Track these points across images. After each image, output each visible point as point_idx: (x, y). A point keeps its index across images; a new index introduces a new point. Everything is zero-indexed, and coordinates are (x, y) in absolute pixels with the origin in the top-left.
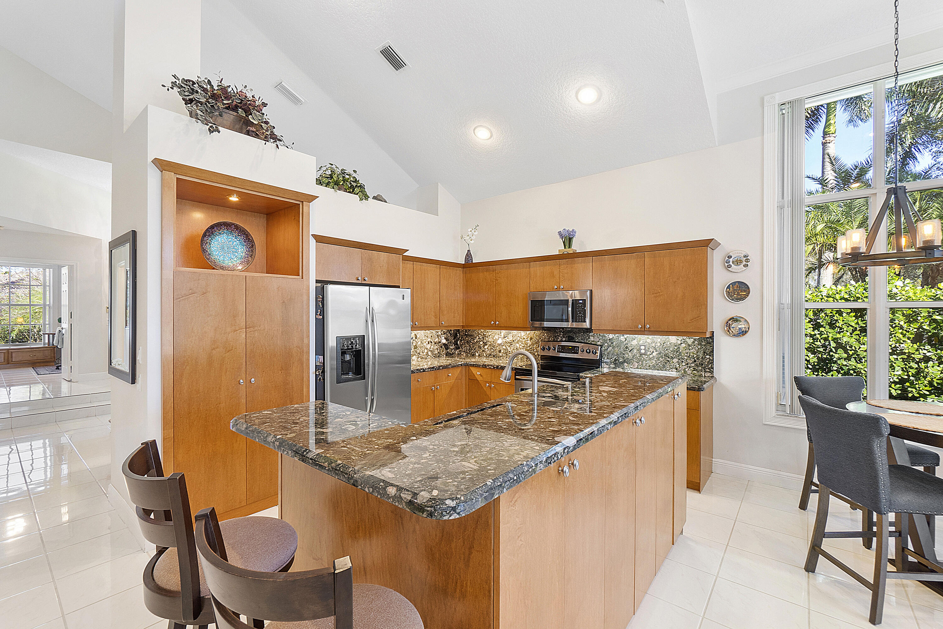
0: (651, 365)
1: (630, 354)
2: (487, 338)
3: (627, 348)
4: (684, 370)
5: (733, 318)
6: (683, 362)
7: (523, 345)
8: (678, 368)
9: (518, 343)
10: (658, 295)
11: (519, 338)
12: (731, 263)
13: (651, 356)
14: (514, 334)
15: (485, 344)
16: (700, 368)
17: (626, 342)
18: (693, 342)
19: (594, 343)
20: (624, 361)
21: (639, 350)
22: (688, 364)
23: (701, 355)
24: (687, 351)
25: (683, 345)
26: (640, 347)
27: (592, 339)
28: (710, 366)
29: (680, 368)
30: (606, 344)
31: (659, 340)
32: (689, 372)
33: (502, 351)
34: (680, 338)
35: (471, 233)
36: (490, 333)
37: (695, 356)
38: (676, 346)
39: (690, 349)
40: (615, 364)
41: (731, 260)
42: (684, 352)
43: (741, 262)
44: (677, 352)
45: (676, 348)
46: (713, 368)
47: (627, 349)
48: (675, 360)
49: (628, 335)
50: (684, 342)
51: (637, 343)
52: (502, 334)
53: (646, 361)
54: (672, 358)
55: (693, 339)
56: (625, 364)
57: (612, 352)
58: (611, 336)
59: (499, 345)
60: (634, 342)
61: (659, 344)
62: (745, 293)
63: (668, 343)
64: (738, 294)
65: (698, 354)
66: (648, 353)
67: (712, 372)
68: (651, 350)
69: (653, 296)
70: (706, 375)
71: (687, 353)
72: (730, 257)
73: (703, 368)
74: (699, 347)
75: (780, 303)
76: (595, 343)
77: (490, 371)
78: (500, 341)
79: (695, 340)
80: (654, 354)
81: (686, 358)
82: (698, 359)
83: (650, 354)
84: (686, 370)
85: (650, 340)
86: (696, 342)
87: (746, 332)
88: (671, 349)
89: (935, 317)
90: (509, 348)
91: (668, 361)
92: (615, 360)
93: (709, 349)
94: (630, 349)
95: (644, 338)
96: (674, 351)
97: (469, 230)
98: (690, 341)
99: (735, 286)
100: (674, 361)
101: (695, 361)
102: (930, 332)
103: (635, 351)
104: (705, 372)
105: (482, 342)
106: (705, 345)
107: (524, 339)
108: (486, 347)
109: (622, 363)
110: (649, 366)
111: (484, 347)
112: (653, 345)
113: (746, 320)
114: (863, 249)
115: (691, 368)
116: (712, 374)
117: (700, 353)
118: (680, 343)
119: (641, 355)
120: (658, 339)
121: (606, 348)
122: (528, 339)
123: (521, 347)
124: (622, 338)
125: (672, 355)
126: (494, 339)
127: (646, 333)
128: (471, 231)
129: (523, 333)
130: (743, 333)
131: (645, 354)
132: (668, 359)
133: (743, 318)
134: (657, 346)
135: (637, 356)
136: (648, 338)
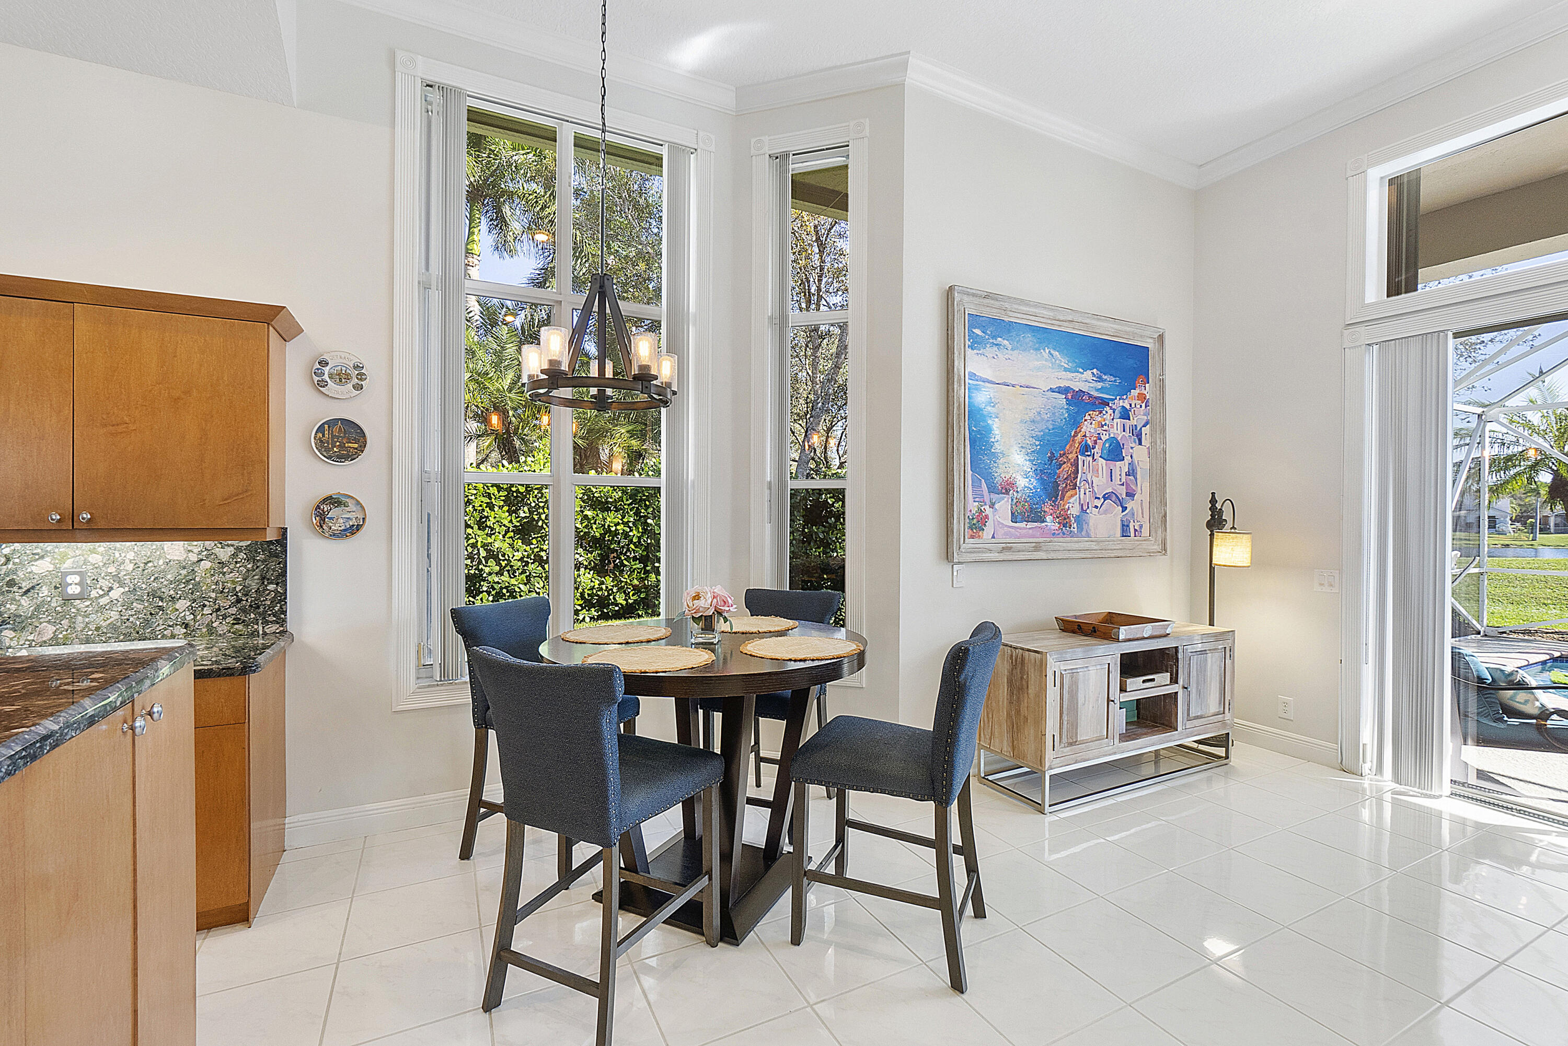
0: (103, 620)
1: (25, 601)
3: (11, 584)
4: (210, 626)
5: (330, 497)
6: (204, 606)
8: (192, 623)
10: (121, 428)
12: (326, 377)
13: (103, 601)
16: (253, 616)
17: (10, 566)
18: (234, 555)
21: (60, 587)
22: (218, 610)
23: (254, 584)
24: (216, 577)
25: (206, 564)
26: (63, 579)
28: (276, 609)
29: (195, 622)
31: (131, 555)
32: (222, 629)
34: (197, 546)
37: (239, 588)
38: (184, 568)
39: (224, 574)
41: (326, 370)
42: (209, 581)
43: (348, 377)
44: (188, 582)
45: (184, 572)
46: (285, 613)
47: (15, 589)
48: (182, 604)
49: (17, 546)
50: (207, 557)
51: (51, 568)
53: (87, 616)
54: (173, 599)
55: (232, 548)
56: (6, 632)
60: (42, 567)
61: (130, 566)
62: (356, 446)
63: (161, 562)
64: (342, 446)
65: (247, 582)
66: (94, 594)
67: (282, 622)
68: (104, 584)
69: (102, 431)
70: (268, 631)
71: (217, 583)
72: (324, 363)
73: (260, 614)
74: (249, 566)
75: (423, 471)
79: (239, 549)
80: (116, 594)
81: (213, 595)
82: (246, 595)
83: (101, 596)
84: (214, 625)
85: (99, 557)
86: (242, 555)
87: (359, 527)
88: (169, 576)
91: (161, 608)
93: (274, 570)
94: (26, 585)
95: (78, 552)
96: (180, 581)
98: (224, 553)
99: (336, 430)
100: (177, 605)
101: (239, 601)
103: (45, 591)
104: (266, 623)
106: (264, 561)
110: (97, 629)
112: (111, 569)
113: (358, 503)
115: (228, 620)
116: (282, 626)
117: (253, 580)
118: (195, 559)
119: (68, 600)
120: (129, 553)
125: (172, 592)
127: (78, 534)
130: (354, 530)
131: (81, 598)
132: (160, 604)
133: (352, 498)
134: (123, 573)
135: (54, 604)
136: (93, 551)
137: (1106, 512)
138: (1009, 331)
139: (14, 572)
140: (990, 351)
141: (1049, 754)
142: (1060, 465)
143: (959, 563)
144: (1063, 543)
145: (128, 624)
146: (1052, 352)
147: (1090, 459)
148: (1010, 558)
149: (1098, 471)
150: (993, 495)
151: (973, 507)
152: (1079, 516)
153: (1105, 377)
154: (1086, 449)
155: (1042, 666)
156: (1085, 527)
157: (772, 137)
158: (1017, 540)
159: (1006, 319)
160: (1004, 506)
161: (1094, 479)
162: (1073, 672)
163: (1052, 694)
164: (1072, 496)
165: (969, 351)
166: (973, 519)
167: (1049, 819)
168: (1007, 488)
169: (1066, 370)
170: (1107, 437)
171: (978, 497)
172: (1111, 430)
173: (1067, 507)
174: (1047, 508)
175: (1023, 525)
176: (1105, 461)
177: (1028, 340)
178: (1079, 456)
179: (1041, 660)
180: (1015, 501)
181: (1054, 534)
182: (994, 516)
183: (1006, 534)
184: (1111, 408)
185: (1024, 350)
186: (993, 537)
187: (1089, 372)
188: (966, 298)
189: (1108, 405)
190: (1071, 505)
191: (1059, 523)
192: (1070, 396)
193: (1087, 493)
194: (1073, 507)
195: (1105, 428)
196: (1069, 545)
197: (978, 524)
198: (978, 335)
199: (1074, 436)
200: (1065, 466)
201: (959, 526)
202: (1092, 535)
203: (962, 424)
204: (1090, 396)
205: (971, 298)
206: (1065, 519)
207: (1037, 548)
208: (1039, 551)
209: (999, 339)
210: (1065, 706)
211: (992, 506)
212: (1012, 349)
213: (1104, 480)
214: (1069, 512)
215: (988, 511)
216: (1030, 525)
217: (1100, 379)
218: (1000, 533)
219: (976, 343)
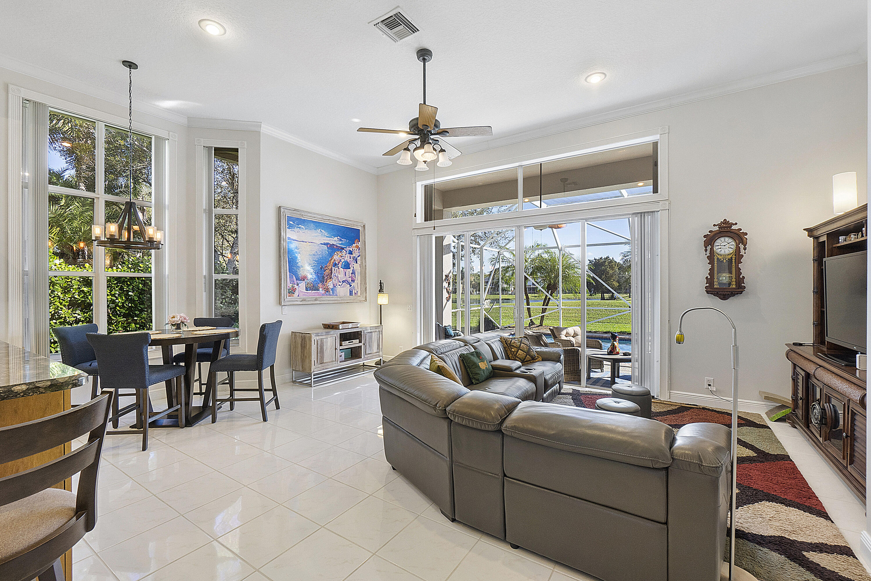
75: (23, 271)
89: (83, 289)
102: (80, 300)
114: (117, 237)
137: (343, 287)
138: (304, 222)
140: (296, 230)
141: (313, 367)
142: (325, 271)
143: (284, 305)
144: (327, 298)
146: (321, 230)
147: (337, 268)
148: (305, 303)
149: (340, 272)
150: (298, 281)
151: (290, 285)
152: (333, 288)
153: (342, 240)
154: (335, 265)
155: (310, 338)
156: (335, 292)
157: (205, 140)
158: (308, 297)
159: (303, 218)
160: (303, 285)
161: (339, 275)
162: (322, 340)
163: (314, 347)
164: (330, 281)
165: (287, 230)
166: (290, 289)
167: (313, 388)
168: (304, 279)
169: (327, 237)
170: (344, 261)
171: (292, 282)
172: (345, 258)
173: (328, 285)
174: (320, 285)
175: (310, 291)
176: (343, 269)
177: (312, 226)
178: (333, 267)
179: (310, 336)
180: (307, 283)
181: (323, 295)
182: (299, 288)
183: (304, 295)
184: (345, 250)
185: (310, 230)
186: (298, 296)
187: (336, 238)
188: (286, 210)
189: (344, 249)
190: (329, 285)
191: (325, 291)
192: (328, 246)
193: (336, 280)
194: (330, 285)
195: (343, 257)
196: (329, 298)
197: (292, 291)
198: (291, 224)
199: (331, 260)
200: (327, 271)
201: (284, 292)
202: (338, 295)
203: (285, 256)
204: (337, 246)
205: (288, 211)
206: (327, 289)
207: (316, 300)
208: (317, 301)
209: (300, 225)
210: (319, 351)
211: (298, 285)
212: (305, 229)
213: (343, 276)
214: (329, 287)
215: (296, 287)
216: (313, 292)
217: (341, 240)
218: (301, 294)
219: (290, 227)
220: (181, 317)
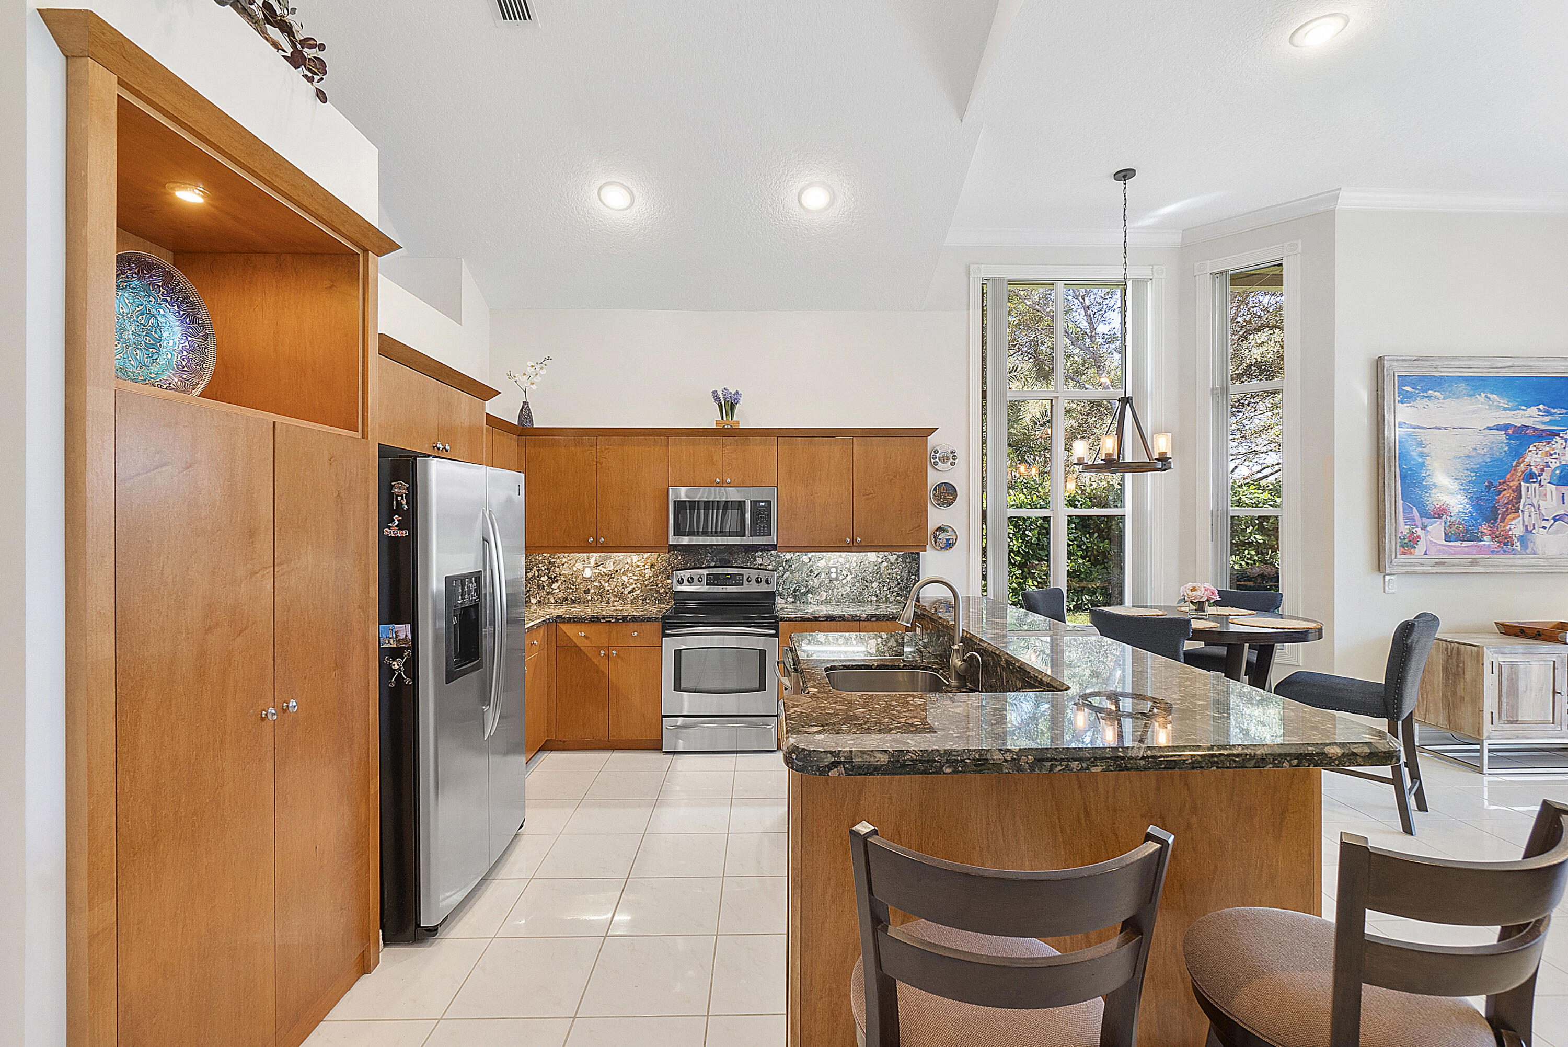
0: (844, 593)
1: (816, 580)
2: (557, 569)
3: (811, 571)
5: (940, 528)
6: (884, 586)
7: (636, 578)
9: (626, 575)
10: (871, 497)
11: (627, 566)
12: (937, 460)
13: (844, 581)
14: (617, 558)
15: (553, 580)
16: (905, 592)
17: (811, 563)
18: (897, 559)
19: (762, 567)
20: (808, 592)
21: (829, 573)
22: (890, 588)
23: (905, 575)
24: (889, 571)
25: (885, 564)
26: (830, 570)
27: (759, 561)
29: (880, 594)
30: (781, 568)
31: (855, 559)
32: (892, 599)
33: (592, 591)
34: (881, 554)
35: (533, 369)
36: (564, 560)
37: (899, 577)
38: (876, 566)
39: (892, 569)
40: (795, 597)
41: (937, 455)
42: (886, 573)
43: (948, 458)
44: (877, 573)
45: (876, 568)
47: (812, 574)
48: (875, 585)
49: (813, 553)
50: (886, 560)
51: (825, 564)
52: (592, 561)
53: (838, 589)
54: (872, 582)
55: (896, 556)
56: (810, 595)
57: (789, 580)
58: (788, 556)
59: (585, 580)
60: (822, 563)
61: (855, 565)
62: (951, 497)
63: (867, 563)
64: (945, 498)
65: (902, 574)
66: (841, 578)
68: (845, 573)
69: (864, 498)
71: (889, 574)
72: (936, 452)
73: (907, 591)
74: (903, 565)
76: (765, 567)
77: (607, 627)
78: (588, 573)
79: (899, 556)
80: (849, 578)
81: (888, 580)
82: (902, 581)
83: (844, 579)
84: (888, 596)
85: (842, 559)
86: (900, 559)
87: (953, 544)
88: (870, 570)
90: (607, 584)
91: (866, 586)
92: (795, 591)
94: (816, 573)
95: (835, 557)
96: (874, 572)
97: (530, 364)
98: (893, 558)
99: (942, 488)
100: (873, 586)
101: (899, 584)
103: (823, 575)
105: (546, 577)
106: (909, 563)
107: (638, 566)
108: (555, 586)
109: (805, 594)
110: (842, 595)
111: (550, 585)
112: (847, 566)
113: (953, 530)
115: (894, 594)
117: (905, 573)
118: (880, 561)
119: (831, 581)
120: (853, 558)
121: (781, 574)
122: (646, 567)
123: (631, 581)
124: (805, 558)
125: (871, 578)
126: (575, 569)
127: (853, 549)
128: (532, 366)
129: (635, 557)
130: (949, 545)
131: (836, 579)
132: (866, 584)
133: (950, 527)
134: (852, 567)
135: (826, 582)
136: (840, 556)
137: (1557, 532)
138: (1440, 384)
139: (812, 566)
140: (1420, 403)
141: (1487, 728)
142: (1500, 492)
143: (1391, 574)
144: (1502, 560)
145: (854, 594)
146: (1489, 395)
147: (1537, 485)
148: (1443, 571)
149: (1545, 495)
150: (1424, 520)
151: (1405, 529)
152: (1522, 536)
153: (1553, 411)
154: (1530, 477)
155: (1478, 657)
156: (1530, 545)
157: (1212, 261)
158: (1451, 557)
159: (1437, 375)
160: (1437, 529)
161: (1541, 503)
162: (1512, 665)
163: (1490, 681)
164: (1514, 518)
165: (1399, 406)
166: (1404, 539)
167: (1487, 779)
168: (1440, 513)
169: (1505, 409)
170: (1558, 464)
171: (1410, 521)
172: (1563, 458)
173: (1508, 528)
174: (1485, 528)
175: (1458, 543)
176: (1554, 486)
177: (1461, 389)
178: (1522, 483)
179: (1478, 653)
180: (1448, 523)
181: (1493, 552)
182: (1426, 536)
183: (1439, 551)
184: (1562, 438)
185: (1457, 398)
186: (1425, 554)
187: (1534, 409)
188: (1395, 364)
189: (1558, 435)
190: (1512, 527)
191: (1498, 542)
192: (1510, 431)
193: (1533, 514)
194: (1515, 527)
195: (1554, 456)
196: (1510, 561)
197: (1410, 543)
198: (1407, 391)
199: (1516, 466)
200: (1505, 492)
201: (1390, 544)
202: (1540, 553)
203: (1392, 464)
204: (1535, 429)
205: (1401, 363)
206: (1506, 538)
207: (1474, 563)
208: (1475, 566)
209: (1430, 392)
210: (1504, 691)
211: (1424, 528)
212: (1444, 399)
213: (1555, 503)
214: (1510, 533)
215: (1420, 532)
216: (1465, 544)
217: (1548, 413)
218: (1433, 549)
219: (1406, 398)
220: (1206, 590)
